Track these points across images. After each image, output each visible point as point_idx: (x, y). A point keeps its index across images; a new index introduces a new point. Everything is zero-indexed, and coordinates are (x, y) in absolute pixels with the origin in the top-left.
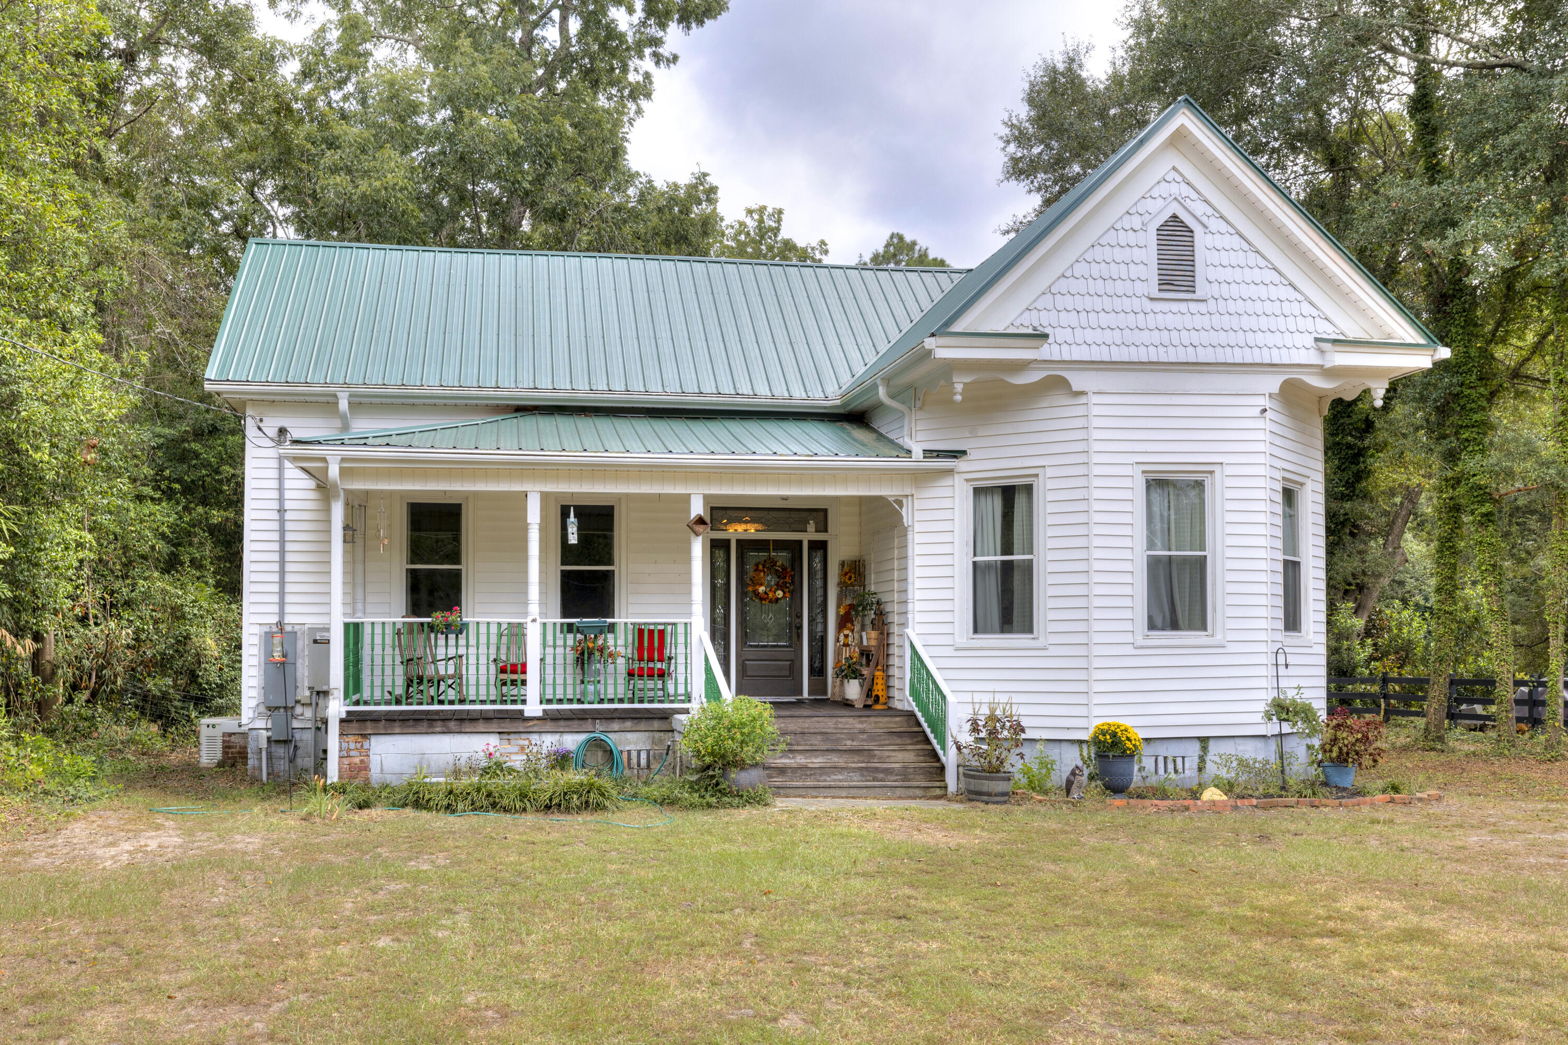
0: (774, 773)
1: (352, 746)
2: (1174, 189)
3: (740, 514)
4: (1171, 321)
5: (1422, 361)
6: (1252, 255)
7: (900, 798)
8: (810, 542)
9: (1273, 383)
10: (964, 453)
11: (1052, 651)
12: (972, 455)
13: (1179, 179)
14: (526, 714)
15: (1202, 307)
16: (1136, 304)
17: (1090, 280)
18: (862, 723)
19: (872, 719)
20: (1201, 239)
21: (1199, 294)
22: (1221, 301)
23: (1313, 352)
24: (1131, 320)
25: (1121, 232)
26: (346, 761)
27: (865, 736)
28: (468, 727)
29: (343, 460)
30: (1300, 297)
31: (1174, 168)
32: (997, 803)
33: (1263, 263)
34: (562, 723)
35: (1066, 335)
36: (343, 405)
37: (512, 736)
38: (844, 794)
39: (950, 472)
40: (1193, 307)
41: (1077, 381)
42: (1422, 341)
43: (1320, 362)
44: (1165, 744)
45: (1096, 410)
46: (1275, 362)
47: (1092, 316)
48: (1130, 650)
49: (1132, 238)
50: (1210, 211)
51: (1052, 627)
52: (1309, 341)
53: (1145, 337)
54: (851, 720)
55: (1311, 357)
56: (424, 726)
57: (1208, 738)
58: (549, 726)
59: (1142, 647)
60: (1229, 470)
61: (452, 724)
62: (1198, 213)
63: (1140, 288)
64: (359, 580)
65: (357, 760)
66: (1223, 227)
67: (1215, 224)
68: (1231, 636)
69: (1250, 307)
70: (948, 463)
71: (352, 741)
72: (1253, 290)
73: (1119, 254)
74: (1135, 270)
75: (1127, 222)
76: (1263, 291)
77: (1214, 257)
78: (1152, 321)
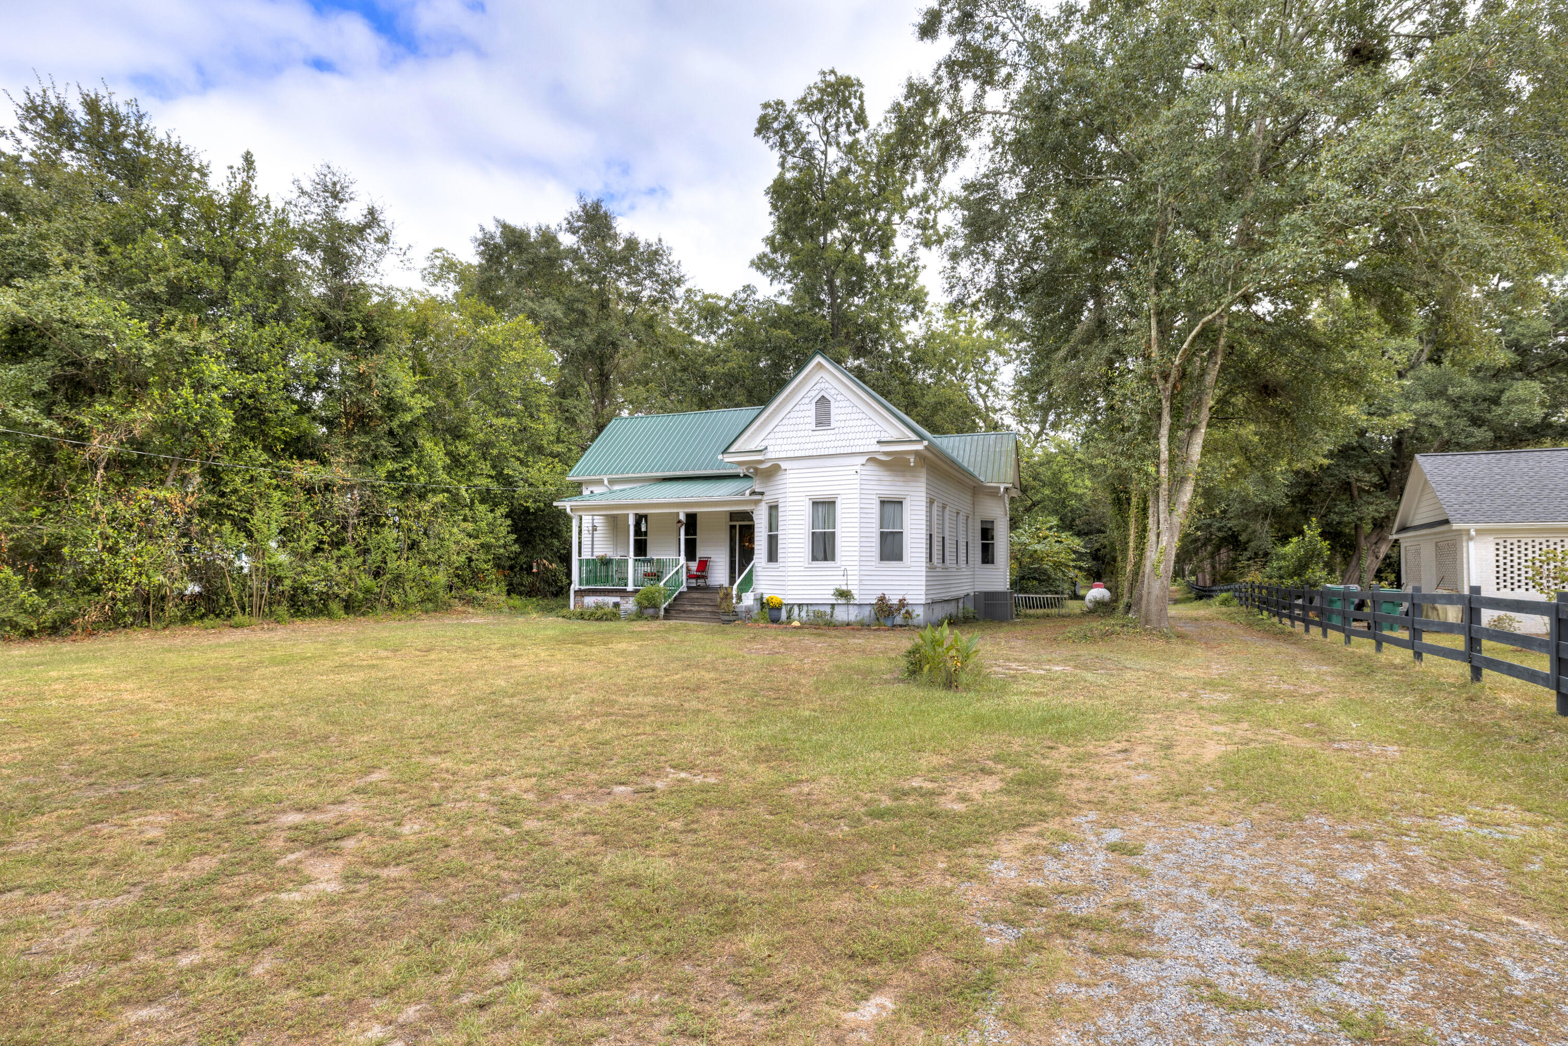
0: (682, 612)
1: (579, 600)
2: (822, 386)
3: (742, 516)
4: (820, 438)
6: (855, 408)
9: (863, 459)
10: (764, 493)
11: (782, 569)
12: (766, 494)
13: (825, 381)
14: (629, 590)
15: (833, 432)
16: (806, 433)
17: (789, 426)
20: (833, 404)
21: (832, 427)
22: (841, 429)
23: (877, 446)
24: (804, 440)
25: (802, 405)
26: (577, 605)
30: (875, 423)
31: (822, 377)
33: (859, 411)
35: (777, 448)
36: (606, 482)
39: (760, 500)
40: (829, 432)
41: (784, 465)
42: (917, 438)
43: (880, 450)
45: (791, 476)
46: (861, 451)
47: (789, 440)
48: (803, 569)
49: (806, 407)
50: (835, 393)
51: (782, 560)
52: (876, 442)
53: (809, 446)
55: (877, 448)
57: (834, 604)
59: (808, 568)
60: (844, 497)
61: (606, 593)
62: (830, 394)
63: (808, 427)
64: (616, 543)
65: (580, 605)
66: (843, 398)
67: (839, 397)
68: (843, 563)
69: (853, 429)
70: (759, 497)
71: (578, 598)
72: (855, 423)
73: (800, 414)
74: (806, 420)
75: (803, 401)
76: (859, 423)
77: (839, 411)
78: (812, 439)
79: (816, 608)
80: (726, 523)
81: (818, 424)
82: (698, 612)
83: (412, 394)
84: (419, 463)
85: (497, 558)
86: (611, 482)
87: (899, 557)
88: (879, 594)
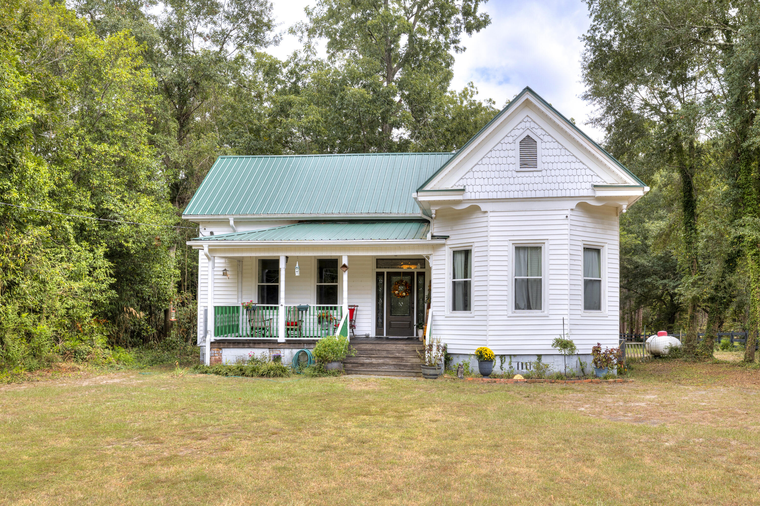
0: (359, 365)
1: (216, 352)
2: (528, 125)
3: (407, 261)
4: (525, 180)
5: (639, 193)
6: (563, 150)
7: (406, 376)
8: (417, 272)
9: (573, 204)
10: (448, 237)
11: (476, 318)
12: (452, 237)
13: (530, 120)
14: (279, 341)
15: (540, 174)
16: (510, 174)
17: (490, 165)
18: (406, 346)
19: (411, 345)
20: (539, 145)
21: (539, 169)
22: (548, 171)
23: (590, 190)
24: (507, 181)
25: (504, 145)
26: (213, 358)
27: (404, 352)
28: (257, 346)
29: (209, 246)
30: (585, 167)
31: (527, 116)
32: (431, 378)
33: (568, 153)
34: (292, 345)
35: (477, 188)
36: (232, 222)
37: (274, 350)
38: (383, 374)
39: (444, 245)
40: (536, 174)
41: (484, 207)
42: (638, 184)
43: (593, 195)
44: (522, 357)
45: (492, 219)
46: (572, 195)
47: (490, 180)
48: (505, 318)
49: (509, 146)
50: (544, 133)
51: (476, 308)
52: (589, 186)
53: (513, 188)
54: (402, 345)
55: (590, 193)
56: (241, 345)
57: (541, 355)
58: (287, 346)
59: (510, 317)
60: (551, 242)
61: (251, 345)
62: (539, 134)
63: (512, 167)
64: (240, 290)
65: (217, 357)
66: (550, 139)
67: (546, 138)
68: (551, 312)
69: (562, 172)
70: (442, 241)
71: (215, 350)
72: (563, 166)
73: (502, 154)
74: (510, 160)
75: (506, 140)
76: (568, 166)
77: (546, 152)
78: (516, 181)
79: (521, 360)
80: (372, 270)
81: (524, 164)
82: (379, 365)
83: (18, 97)
84: (20, 185)
85: (96, 304)
86: (238, 222)
87: (598, 307)
88: (595, 343)
